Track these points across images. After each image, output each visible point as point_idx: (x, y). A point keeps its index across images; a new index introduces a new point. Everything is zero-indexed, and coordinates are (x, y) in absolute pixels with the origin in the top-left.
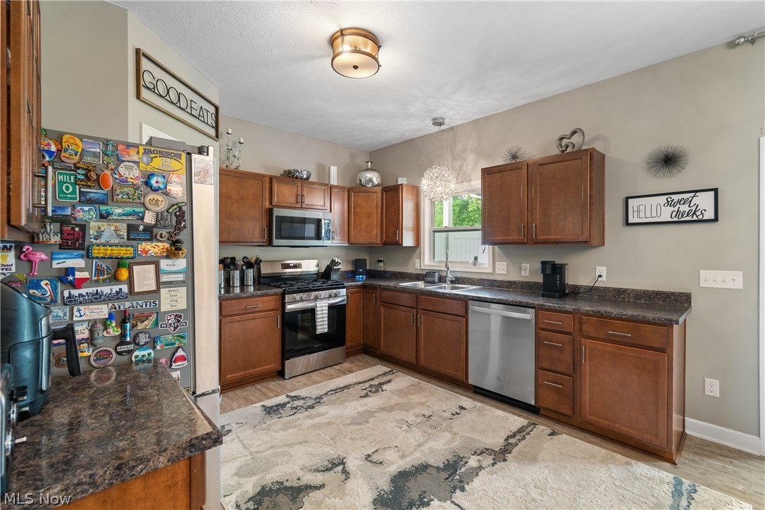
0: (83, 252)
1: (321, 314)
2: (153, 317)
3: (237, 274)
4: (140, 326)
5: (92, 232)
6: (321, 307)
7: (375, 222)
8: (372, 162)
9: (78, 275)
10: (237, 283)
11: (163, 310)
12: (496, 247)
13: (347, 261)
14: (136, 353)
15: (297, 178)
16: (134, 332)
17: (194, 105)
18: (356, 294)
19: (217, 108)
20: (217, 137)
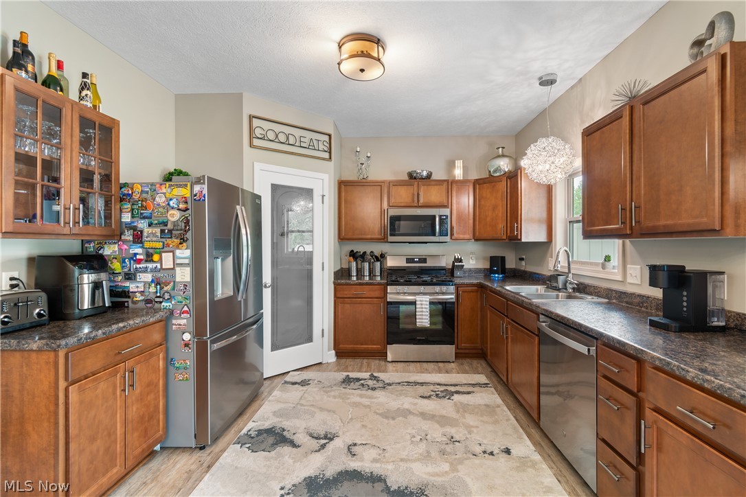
0: (141, 245)
1: (420, 308)
2: (172, 284)
3: (366, 265)
4: (165, 289)
5: (145, 234)
6: (421, 301)
7: (500, 215)
8: (503, 148)
9: (138, 257)
10: (367, 273)
11: (177, 280)
12: (627, 241)
13: (484, 258)
14: (163, 304)
15: (415, 178)
16: (162, 292)
17: (302, 139)
18: (472, 294)
19: (330, 136)
20: (330, 158)
